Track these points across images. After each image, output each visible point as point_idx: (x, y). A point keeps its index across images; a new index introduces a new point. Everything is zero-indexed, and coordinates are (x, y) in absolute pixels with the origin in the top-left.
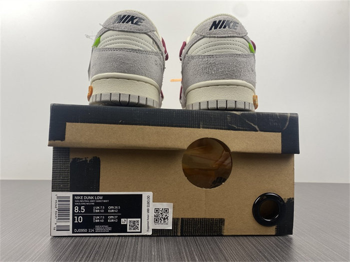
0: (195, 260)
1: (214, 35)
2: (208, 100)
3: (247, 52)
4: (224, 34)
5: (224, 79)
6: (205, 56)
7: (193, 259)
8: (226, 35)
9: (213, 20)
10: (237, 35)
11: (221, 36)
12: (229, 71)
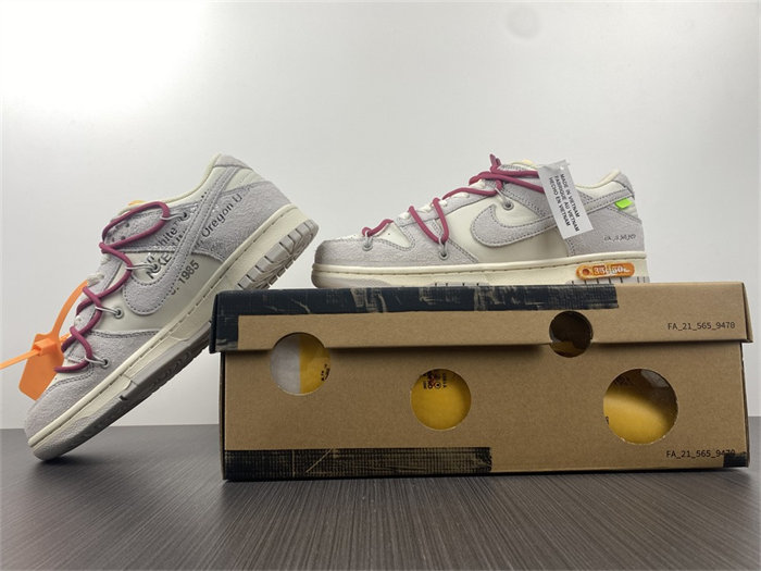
0: (508, 568)
7: (503, 566)
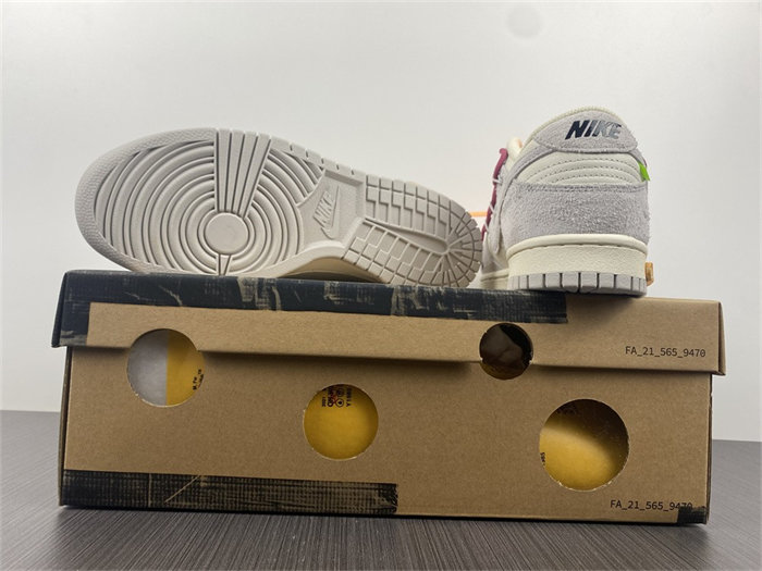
1: (575, 149)
2: (561, 271)
3: (637, 182)
4: (595, 147)
5: (592, 232)
6: (555, 187)
8: (599, 150)
9: (574, 118)
10: (618, 150)
11: (590, 150)
12: (603, 218)
